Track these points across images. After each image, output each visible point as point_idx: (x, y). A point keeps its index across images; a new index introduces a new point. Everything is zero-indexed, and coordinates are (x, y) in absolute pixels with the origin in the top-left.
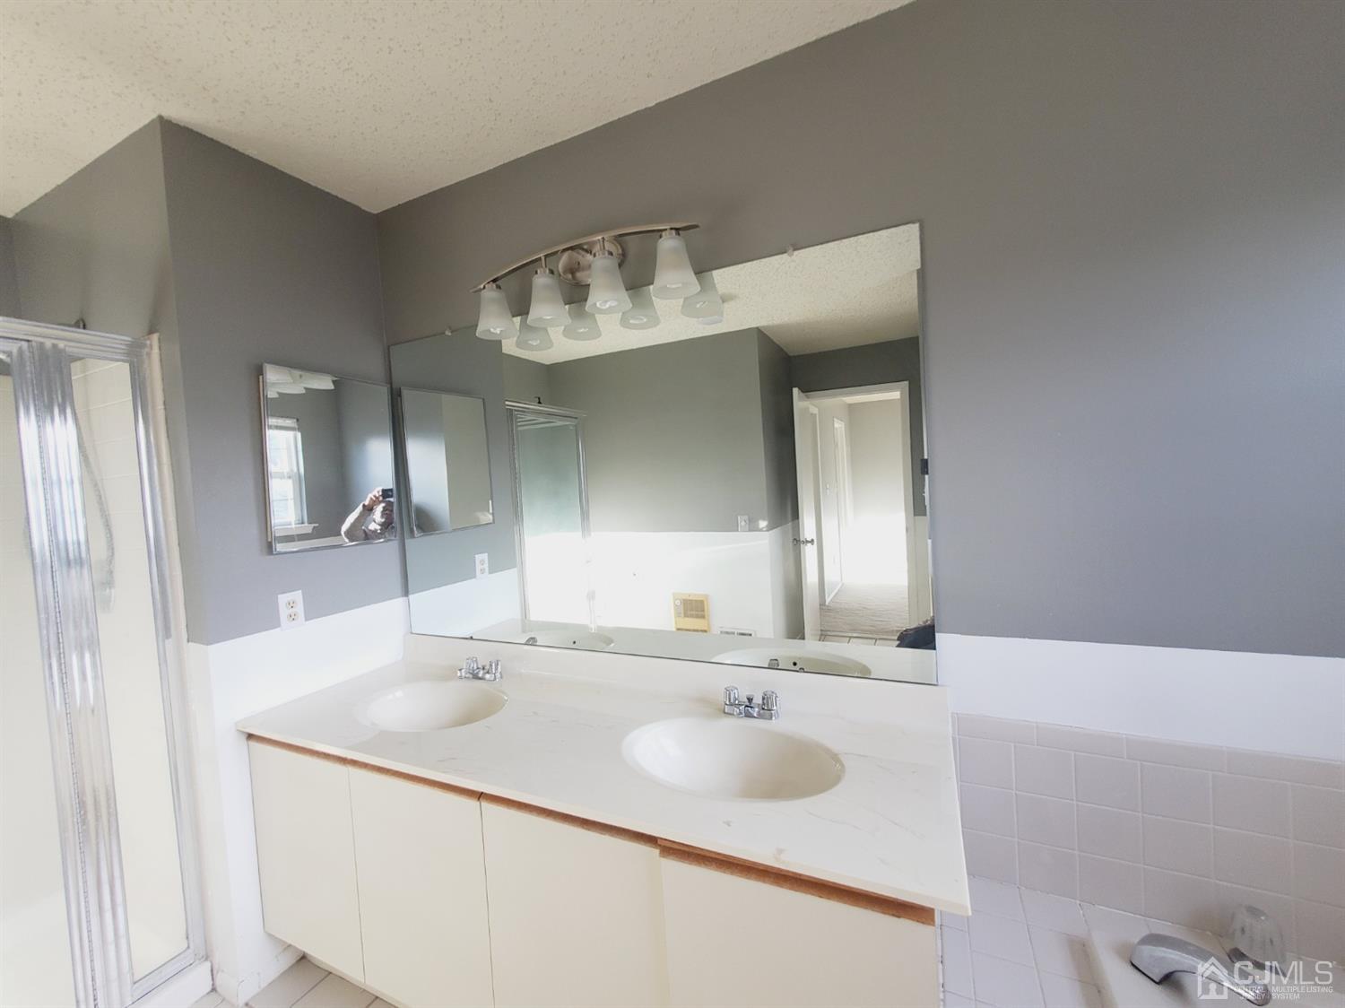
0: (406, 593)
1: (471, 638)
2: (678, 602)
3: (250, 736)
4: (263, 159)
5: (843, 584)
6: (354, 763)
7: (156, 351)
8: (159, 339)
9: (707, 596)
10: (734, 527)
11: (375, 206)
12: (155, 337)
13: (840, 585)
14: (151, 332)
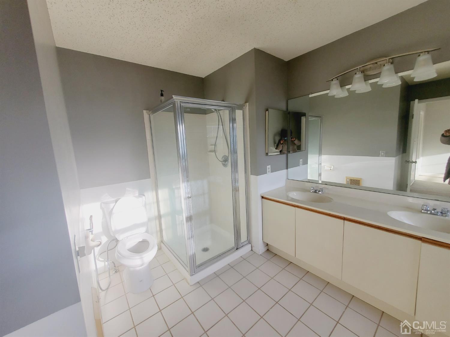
0: (287, 168)
1: (309, 182)
2: (348, 180)
3: (263, 197)
4: (271, 54)
5: (415, 181)
6: (298, 207)
7: (248, 107)
8: (249, 104)
9: (361, 179)
10: (378, 155)
11: (286, 59)
12: (247, 104)
13: (414, 181)
14: (246, 102)
